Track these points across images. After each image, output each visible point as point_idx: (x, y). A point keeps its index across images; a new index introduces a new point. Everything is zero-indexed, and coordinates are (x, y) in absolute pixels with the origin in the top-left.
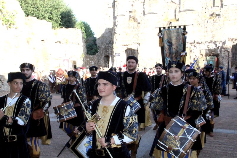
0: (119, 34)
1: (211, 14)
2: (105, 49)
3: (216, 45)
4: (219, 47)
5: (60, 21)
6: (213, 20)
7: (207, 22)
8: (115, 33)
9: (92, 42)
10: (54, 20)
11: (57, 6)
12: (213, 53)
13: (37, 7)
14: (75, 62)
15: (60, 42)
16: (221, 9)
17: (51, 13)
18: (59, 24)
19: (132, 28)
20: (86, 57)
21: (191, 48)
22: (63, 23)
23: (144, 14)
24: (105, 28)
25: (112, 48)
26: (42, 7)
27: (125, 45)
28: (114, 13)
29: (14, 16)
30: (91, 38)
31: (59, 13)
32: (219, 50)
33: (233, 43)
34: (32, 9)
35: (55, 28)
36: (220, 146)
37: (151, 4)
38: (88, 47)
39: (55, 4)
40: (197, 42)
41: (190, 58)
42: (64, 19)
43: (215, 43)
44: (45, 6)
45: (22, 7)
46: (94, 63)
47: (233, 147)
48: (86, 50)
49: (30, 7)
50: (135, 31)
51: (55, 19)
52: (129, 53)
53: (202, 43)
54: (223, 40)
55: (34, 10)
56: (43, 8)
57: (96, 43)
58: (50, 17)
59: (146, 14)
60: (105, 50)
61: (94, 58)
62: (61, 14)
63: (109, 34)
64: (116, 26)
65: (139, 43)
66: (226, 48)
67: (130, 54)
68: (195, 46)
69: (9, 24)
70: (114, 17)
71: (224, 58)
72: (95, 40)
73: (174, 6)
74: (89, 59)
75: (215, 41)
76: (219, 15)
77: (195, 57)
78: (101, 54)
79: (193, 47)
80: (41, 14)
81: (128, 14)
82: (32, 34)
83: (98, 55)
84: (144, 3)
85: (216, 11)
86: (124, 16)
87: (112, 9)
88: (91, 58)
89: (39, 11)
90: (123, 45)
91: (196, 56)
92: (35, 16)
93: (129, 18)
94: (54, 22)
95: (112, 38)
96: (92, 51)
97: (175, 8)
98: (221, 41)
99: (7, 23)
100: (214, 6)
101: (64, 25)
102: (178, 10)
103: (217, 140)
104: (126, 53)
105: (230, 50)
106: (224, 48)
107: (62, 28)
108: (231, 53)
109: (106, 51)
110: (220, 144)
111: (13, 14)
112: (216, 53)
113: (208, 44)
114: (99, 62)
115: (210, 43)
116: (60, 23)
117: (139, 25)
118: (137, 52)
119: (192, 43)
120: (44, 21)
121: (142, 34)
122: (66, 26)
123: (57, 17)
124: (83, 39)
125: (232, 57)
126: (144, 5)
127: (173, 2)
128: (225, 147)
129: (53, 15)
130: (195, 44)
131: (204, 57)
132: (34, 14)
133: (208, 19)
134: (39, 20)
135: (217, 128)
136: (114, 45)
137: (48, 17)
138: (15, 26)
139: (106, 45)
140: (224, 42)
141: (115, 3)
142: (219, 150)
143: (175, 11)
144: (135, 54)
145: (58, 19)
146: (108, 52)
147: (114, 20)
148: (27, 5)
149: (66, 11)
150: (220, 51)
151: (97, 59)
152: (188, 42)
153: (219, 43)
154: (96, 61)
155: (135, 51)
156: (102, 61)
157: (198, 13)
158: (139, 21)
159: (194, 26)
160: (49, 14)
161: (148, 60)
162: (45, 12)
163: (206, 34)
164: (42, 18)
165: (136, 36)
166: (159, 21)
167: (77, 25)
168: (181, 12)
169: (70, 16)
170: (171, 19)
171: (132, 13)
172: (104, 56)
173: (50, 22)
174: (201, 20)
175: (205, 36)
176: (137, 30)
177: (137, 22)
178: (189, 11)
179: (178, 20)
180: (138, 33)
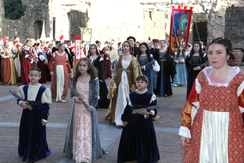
2: (36, 10)
3: (203, 7)
4: (207, 10)
12: (199, 19)
20: (4, 22)
21: (167, 11)
25: (47, 9)
27: (67, 5)
32: (207, 15)
33: (228, 5)
38: (7, 6)
40: (176, 3)
43: (201, 4)
46: (18, 32)
48: (4, 10)
52: (74, 17)
60: (35, 12)
61: (17, 25)
65: (90, 2)
66: (217, 12)
67: (76, 20)
71: (213, 26)
75: (202, 1)
78: (30, 18)
79: (169, 10)
83: (24, 20)
88: (13, 23)
90: (63, 5)
96: (14, 12)
98: (211, 2)
104: (69, 17)
105: (223, 14)
106: (214, 12)
108: (224, 19)
109: (38, 14)
112: (204, 19)
114: (26, 30)
115: (194, 4)
118: (86, 16)
119: (168, 4)
125: (226, 26)
130: (173, 5)
136: (50, 4)
139: (36, 4)
140: (214, 2)
144: (83, 19)
146: (40, 15)
150: (209, 16)
151: (23, 26)
152: (162, 3)
153: (207, 4)
154: (21, 29)
155: (84, 16)
156: (31, 30)
161: (104, 30)
172: (34, 22)
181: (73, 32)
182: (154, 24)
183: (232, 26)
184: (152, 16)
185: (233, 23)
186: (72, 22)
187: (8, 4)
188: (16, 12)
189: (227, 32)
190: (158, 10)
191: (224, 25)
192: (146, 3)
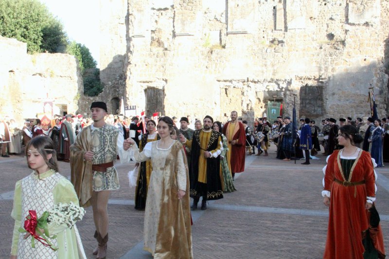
0: (136, 65)
1: (271, 40)
2: (114, 87)
3: (279, 85)
4: (282, 88)
5: (42, 42)
6: (275, 49)
7: (266, 52)
8: (129, 63)
9: (93, 76)
10: (31, 39)
11: (37, 17)
12: (274, 96)
13: (2, 17)
14: (65, 107)
15: (40, 75)
16: (284, 34)
17: (26, 28)
18: (40, 46)
19: (155, 56)
20: (83, 99)
21: (243, 88)
22: (47, 45)
23: (174, 36)
24: (114, 55)
25: (124, 86)
26: (10, 17)
27: (144, 82)
28: (128, 32)
30: (91, 70)
31: (40, 29)
32: (282, 93)
33: (302, 83)
35: (32, 52)
36: (281, 232)
37: (184, 21)
38: (87, 84)
39: (33, 14)
40: (252, 80)
41: (242, 103)
43: (277, 82)
44: (15, 16)
47: (298, 233)
48: (83, 88)
50: (160, 60)
51: (33, 37)
52: (151, 94)
53: (258, 81)
54: (288, 78)
56: (13, 20)
57: (99, 78)
58: (25, 35)
59: (177, 36)
60: (113, 89)
62: (42, 31)
63: (120, 64)
64: (131, 52)
65: (167, 79)
66: (292, 91)
67: (153, 96)
68: (248, 86)
70: (127, 38)
71: (288, 104)
72: (97, 73)
73: (219, 26)
74: (87, 103)
75: (278, 79)
76: (282, 42)
77: (248, 102)
78: (108, 95)
79: (245, 87)
80: (9, 29)
81: (149, 35)
83: (102, 97)
84: (174, 18)
85: (279, 36)
86: (144, 37)
87: (124, 26)
88: (91, 100)
89: (6, 23)
90: (141, 82)
91: (250, 101)
93: (150, 41)
94: (31, 43)
95: (124, 70)
96: (92, 90)
97: (220, 29)
98: (286, 80)
100: (275, 29)
101: (47, 49)
102: (224, 32)
103: (276, 224)
104: (145, 93)
105: (298, 93)
106: (289, 91)
107: (44, 52)
108: (299, 97)
109: (115, 91)
110: (281, 229)
112: (279, 96)
113: (267, 84)
115: (270, 82)
116: (41, 44)
117: (165, 52)
118: (162, 93)
119: (244, 82)
120: (13, 40)
121: (170, 65)
122: (52, 49)
123: (35, 33)
124: (79, 71)
125: (301, 103)
126: (174, 21)
127: (217, 20)
128: (287, 235)
129: (29, 31)
130: (249, 82)
131: (262, 102)
133: (268, 47)
134: (5, 38)
135: (277, 207)
136: (127, 81)
137: (20, 33)
139: (114, 81)
140: (289, 81)
141: (130, 17)
142: (279, 239)
143: (220, 33)
144: (159, 95)
145: (38, 38)
146: (118, 92)
147: (127, 42)
149: (52, 26)
150: (284, 94)
152: (238, 80)
153: (282, 82)
155: (160, 92)
157: (254, 37)
158: (166, 46)
159: (247, 56)
160: (23, 30)
161: (180, 106)
162: (16, 25)
163: (264, 69)
164: (10, 34)
165: (162, 68)
166: (196, 47)
167: (69, 48)
168: (229, 35)
169: (58, 34)
170: (214, 45)
171: (156, 33)
172: (111, 99)
173: (24, 42)
174: (258, 48)
175: (263, 72)
176: (162, 59)
177: (163, 47)
178: (240, 35)
179: (224, 47)
180: (165, 65)
181: (149, 109)
182: (230, 101)
183: (306, 104)
184: (228, 93)
185: (307, 101)
186: (148, 98)
187: (87, 82)
188: (95, 89)
189: (302, 109)
190: (234, 87)
191: (299, 102)
192: (222, 79)
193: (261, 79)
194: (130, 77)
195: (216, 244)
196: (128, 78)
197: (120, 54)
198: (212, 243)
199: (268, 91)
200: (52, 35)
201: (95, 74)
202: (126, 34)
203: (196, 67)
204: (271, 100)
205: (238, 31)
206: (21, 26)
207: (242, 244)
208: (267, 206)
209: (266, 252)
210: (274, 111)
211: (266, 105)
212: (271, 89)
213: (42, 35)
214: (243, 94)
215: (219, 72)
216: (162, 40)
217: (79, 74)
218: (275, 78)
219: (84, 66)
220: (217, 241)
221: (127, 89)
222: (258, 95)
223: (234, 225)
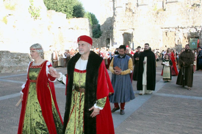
0: (118, 22)
1: (192, 4)
3: (196, 29)
4: (199, 31)
5: (73, 13)
6: (194, 9)
7: (189, 11)
8: (115, 21)
9: (97, 28)
11: (71, 1)
12: (194, 36)
13: (56, 3)
15: (72, 29)
16: (200, 0)
17: (66, 7)
19: (128, 16)
21: (175, 32)
22: (75, 14)
23: (138, 6)
24: (107, 17)
25: (112, 32)
26: (59, 2)
27: (122, 30)
28: (114, 5)
29: (39, 10)
30: (96, 25)
31: (72, 7)
34: (52, 4)
35: (69, 18)
40: (180, 27)
41: (175, 40)
42: (76, 11)
43: (195, 28)
44: (61, 2)
45: (45, 4)
48: (92, 34)
49: (51, 3)
50: (131, 19)
51: (69, 11)
53: (184, 28)
55: (53, 5)
56: (60, 4)
57: (100, 29)
58: (66, 10)
60: (107, 34)
61: (98, 41)
62: (73, 8)
63: (110, 22)
64: (116, 15)
65: (134, 28)
67: (127, 37)
68: (179, 30)
69: (35, 16)
70: (114, 8)
72: (99, 26)
74: (94, 41)
75: (196, 26)
76: (199, 5)
77: (179, 39)
79: (177, 31)
80: (59, 8)
81: (124, 6)
82: (52, 23)
83: (101, 38)
85: (197, 2)
86: (122, 7)
87: (112, 2)
88: (96, 40)
89: (58, 5)
90: (120, 30)
92: (55, 10)
93: (125, 9)
94: (68, 14)
95: (112, 25)
96: (97, 35)
97: (163, 1)
98: (201, 26)
99: (34, 16)
101: (76, 16)
102: (165, 2)
104: (123, 36)
107: (74, 17)
109: (108, 35)
110: (193, 108)
111: (38, 9)
112: (197, 35)
113: (190, 29)
114: (102, 43)
115: (191, 28)
116: (73, 14)
117: (133, 14)
118: (132, 35)
119: (176, 28)
120: (61, 13)
121: (136, 21)
122: (78, 16)
123: (70, 9)
124: (90, 26)
129: (67, 8)
130: (179, 28)
131: (187, 39)
132: (53, 8)
133: (190, 8)
134: (57, 12)
136: (114, 30)
137: (64, 9)
138: (40, 18)
139: (107, 30)
143: (163, 3)
144: (130, 37)
145: (72, 11)
146: (109, 36)
147: (114, 10)
148: (49, 2)
149: (78, 5)
150: (200, 34)
151: (101, 41)
152: (173, 28)
153: (199, 27)
154: (100, 43)
156: (104, 43)
157: (182, 4)
158: (133, 11)
159: (178, 14)
160: (65, 8)
161: (141, 42)
162: (62, 6)
163: (188, 21)
164: (59, 10)
165: (131, 23)
166: (150, 11)
167: (86, 15)
168: (167, 4)
169: (81, 9)
170: (159, 9)
171: (128, 5)
172: (106, 39)
173: (65, 13)
174: (184, 10)
175: (187, 22)
176: (132, 18)
177: (132, 12)
178: (174, 3)
179: (165, 10)
180: (133, 21)
181: (125, 44)
182: (168, 38)
184: (167, 34)
186: (125, 38)
187: (94, 31)
188: (98, 35)
190: (171, 31)
192: (164, 28)
193: (186, 26)
194: (115, 28)
195: (156, 113)
196: (114, 28)
197: (110, 17)
198: (154, 113)
199: (190, 33)
200: (78, 9)
201: (98, 27)
202: (113, 6)
203: (149, 21)
204: (192, 38)
205: (172, 1)
206: (64, 6)
207: (170, 114)
208: (187, 95)
209: (184, 119)
210: (194, 44)
211: (189, 40)
212: (192, 31)
213: (73, 9)
214: (175, 35)
215: (162, 24)
216: (131, 8)
217: (90, 27)
218: (194, 25)
219: (93, 23)
220: (157, 112)
221: (114, 34)
222: (184, 35)
223: (166, 104)
